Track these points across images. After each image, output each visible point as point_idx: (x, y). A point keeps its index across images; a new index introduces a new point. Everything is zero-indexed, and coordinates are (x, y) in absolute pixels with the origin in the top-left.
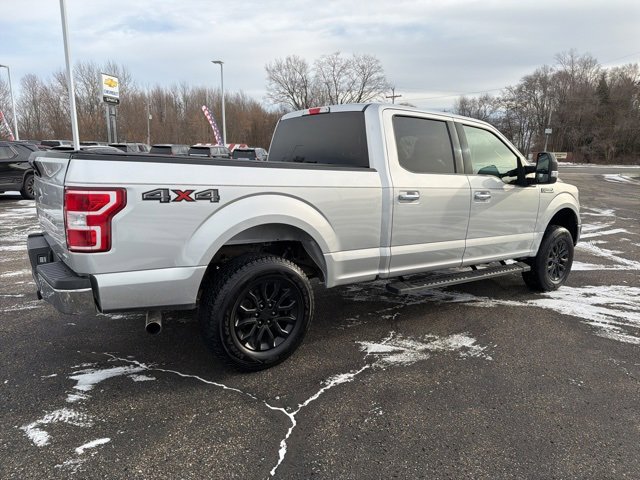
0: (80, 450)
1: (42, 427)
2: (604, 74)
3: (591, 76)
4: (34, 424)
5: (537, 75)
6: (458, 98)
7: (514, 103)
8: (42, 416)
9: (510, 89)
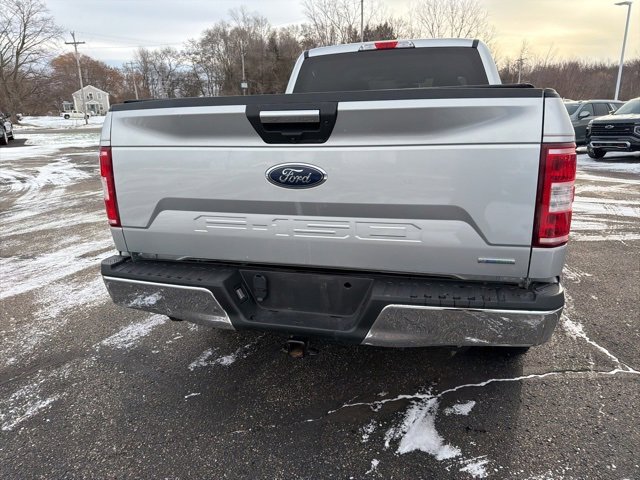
2: (275, 33)
3: (264, 34)
5: (217, 30)
6: (137, 49)
7: (198, 57)
9: (193, 42)
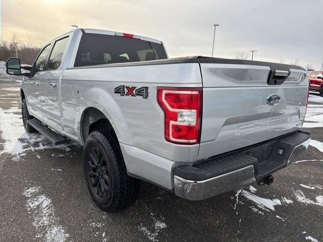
0: (313, 188)
1: (315, 201)
4: (317, 204)
8: (310, 205)
